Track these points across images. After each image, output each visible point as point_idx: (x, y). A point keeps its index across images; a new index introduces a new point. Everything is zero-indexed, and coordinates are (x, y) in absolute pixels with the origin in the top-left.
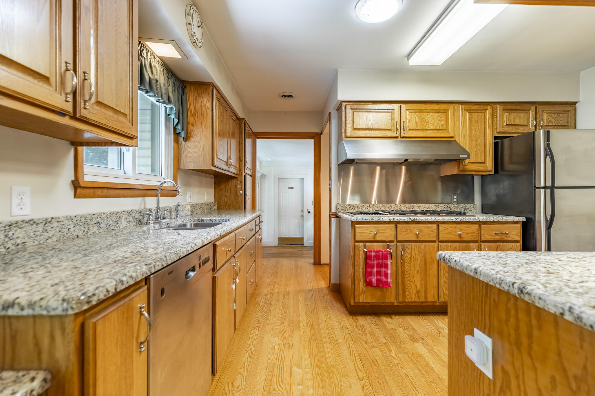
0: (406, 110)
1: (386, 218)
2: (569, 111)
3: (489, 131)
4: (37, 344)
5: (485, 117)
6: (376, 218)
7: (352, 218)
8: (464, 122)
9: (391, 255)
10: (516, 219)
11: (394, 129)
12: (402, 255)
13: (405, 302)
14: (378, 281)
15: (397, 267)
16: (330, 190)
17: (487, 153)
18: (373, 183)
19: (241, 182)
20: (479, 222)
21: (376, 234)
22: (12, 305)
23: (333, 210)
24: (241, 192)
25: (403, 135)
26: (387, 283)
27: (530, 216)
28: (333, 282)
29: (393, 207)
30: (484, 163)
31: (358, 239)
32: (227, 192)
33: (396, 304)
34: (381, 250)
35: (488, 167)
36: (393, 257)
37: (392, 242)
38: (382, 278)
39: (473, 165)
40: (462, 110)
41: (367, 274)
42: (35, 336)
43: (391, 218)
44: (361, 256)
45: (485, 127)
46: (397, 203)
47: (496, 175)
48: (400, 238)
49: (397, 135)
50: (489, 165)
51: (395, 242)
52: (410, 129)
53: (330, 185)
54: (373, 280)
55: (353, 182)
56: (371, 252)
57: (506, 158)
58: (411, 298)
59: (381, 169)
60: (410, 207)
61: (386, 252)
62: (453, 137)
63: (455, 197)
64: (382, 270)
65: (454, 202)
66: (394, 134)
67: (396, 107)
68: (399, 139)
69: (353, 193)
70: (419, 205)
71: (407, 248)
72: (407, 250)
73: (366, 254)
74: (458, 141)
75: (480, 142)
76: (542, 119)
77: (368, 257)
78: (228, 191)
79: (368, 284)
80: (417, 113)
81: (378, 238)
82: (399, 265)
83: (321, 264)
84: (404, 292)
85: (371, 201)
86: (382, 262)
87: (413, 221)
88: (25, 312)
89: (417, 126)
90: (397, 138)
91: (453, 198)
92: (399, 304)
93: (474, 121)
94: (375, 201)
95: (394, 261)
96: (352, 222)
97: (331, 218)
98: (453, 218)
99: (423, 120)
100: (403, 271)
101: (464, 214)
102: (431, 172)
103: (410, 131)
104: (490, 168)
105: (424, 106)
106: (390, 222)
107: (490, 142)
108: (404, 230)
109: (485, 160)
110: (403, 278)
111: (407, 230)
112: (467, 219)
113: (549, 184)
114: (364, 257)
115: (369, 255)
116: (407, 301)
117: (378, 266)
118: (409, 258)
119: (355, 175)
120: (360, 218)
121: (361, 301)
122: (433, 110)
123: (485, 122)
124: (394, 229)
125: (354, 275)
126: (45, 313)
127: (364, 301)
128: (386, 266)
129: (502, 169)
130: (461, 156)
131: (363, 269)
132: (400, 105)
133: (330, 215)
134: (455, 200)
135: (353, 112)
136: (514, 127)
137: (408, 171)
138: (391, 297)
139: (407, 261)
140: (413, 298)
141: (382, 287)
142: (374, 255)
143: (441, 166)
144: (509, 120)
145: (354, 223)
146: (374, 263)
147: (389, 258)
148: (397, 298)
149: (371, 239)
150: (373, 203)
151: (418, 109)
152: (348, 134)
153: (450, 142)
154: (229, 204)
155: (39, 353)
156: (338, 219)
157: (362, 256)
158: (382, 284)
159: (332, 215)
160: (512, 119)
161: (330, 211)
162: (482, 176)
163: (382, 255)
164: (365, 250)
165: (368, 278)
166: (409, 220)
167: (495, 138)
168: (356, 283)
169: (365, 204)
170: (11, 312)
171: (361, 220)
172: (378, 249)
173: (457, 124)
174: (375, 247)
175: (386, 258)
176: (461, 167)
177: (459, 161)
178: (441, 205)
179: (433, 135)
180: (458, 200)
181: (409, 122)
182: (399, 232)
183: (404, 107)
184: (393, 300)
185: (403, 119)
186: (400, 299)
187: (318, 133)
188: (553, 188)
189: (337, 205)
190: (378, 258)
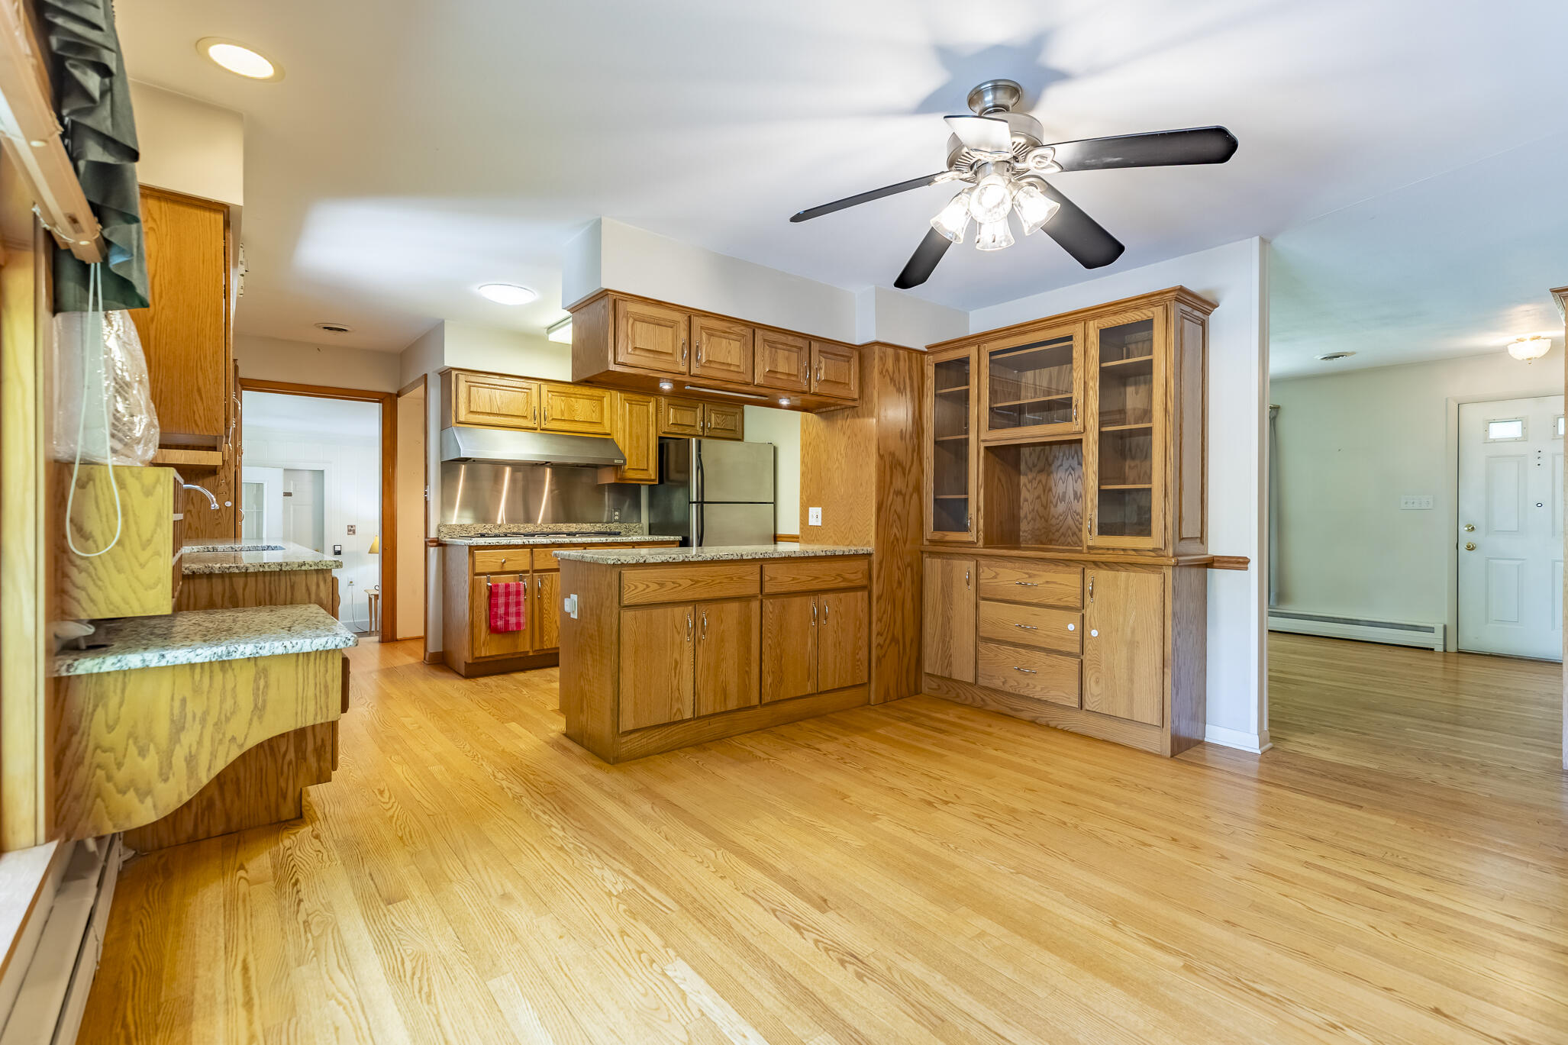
0: (548, 391)
1: (518, 541)
2: (736, 413)
3: (652, 430)
4: (308, 589)
5: (648, 411)
6: (504, 541)
7: (471, 542)
8: (624, 416)
9: (525, 590)
10: (672, 538)
11: (530, 416)
12: (539, 589)
13: (543, 649)
14: (507, 623)
15: (533, 604)
16: (426, 502)
17: (651, 458)
18: (500, 492)
19: (228, 484)
20: (633, 542)
21: (505, 562)
22: (304, 564)
23: (433, 535)
24: (229, 504)
25: (543, 426)
26: (518, 624)
27: (686, 535)
28: (431, 649)
29: (530, 528)
30: (647, 470)
31: (478, 570)
32: (193, 504)
33: (531, 654)
34: (512, 583)
35: (651, 475)
36: (528, 592)
37: (527, 572)
38: (513, 620)
39: (634, 471)
40: (621, 399)
41: (492, 616)
42: (307, 585)
43: (525, 540)
44: (483, 593)
45: (648, 425)
46: (539, 522)
47: (661, 486)
48: (537, 567)
49: (536, 426)
50: (652, 473)
51: (531, 572)
52: (553, 419)
53: (426, 493)
54: (500, 623)
55: (465, 489)
56: (497, 586)
57: (672, 466)
58: (552, 643)
59: (513, 472)
60: (555, 528)
61: (518, 585)
62: (609, 434)
63: (617, 513)
64: (513, 609)
65: (616, 521)
66: (531, 425)
67: (534, 386)
68: (539, 431)
69: (465, 505)
70: (568, 524)
71: (547, 579)
72: (546, 581)
73: (490, 589)
74: (615, 440)
75: (643, 442)
76: (710, 421)
77: (493, 593)
78: (195, 501)
79: (493, 629)
80: (563, 398)
81: (507, 568)
82: (536, 601)
83: (397, 640)
84: (542, 637)
85: (496, 520)
86: (512, 599)
87: (553, 544)
88: (313, 568)
89: (563, 415)
90: (536, 429)
91: (615, 515)
92: (535, 654)
93: (635, 415)
94: (502, 520)
95: (528, 597)
96: (470, 547)
97: (429, 548)
98: (603, 539)
99: (571, 409)
100: (541, 610)
101: (618, 534)
102: (586, 479)
103: (553, 421)
104: (653, 477)
105: (572, 390)
106: (524, 546)
107: (653, 444)
108: (543, 555)
109: (648, 466)
110: (541, 618)
111: (546, 555)
112: (619, 539)
113: (700, 500)
114: (487, 594)
115: (494, 590)
116: (545, 647)
117: (507, 605)
118: (549, 591)
119: (467, 479)
120: (482, 541)
121: (483, 655)
122: (584, 395)
123: (648, 418)
124: (529, 555)
125: (473, 621)
126: (325, 568)
127: (488, 654)
128: (518, 604)
129: (668, 478)
130: (616, 461)
131: (486, 610)
132: (539, 383)
133: (426, 543)
134: (617, 518)
135: (470, 386)
136: (679, 426)
137: (553, 474)
138: (525, 645)
139: (546, 597)
140: (554, 642)
141: (513, 631)
142: (501, 590)
143: (599, 471)
144: (675, 418)
145: (472, 549)
146: (501, 600)
147: (522, 592)
148: (532, 646)
149: (498, 570)
150: (499, 522)
151: (564, 393)
152: (462, 418)
153: (606, 440)
154: (197, 528)
155: (309, 594)
156: (441, 548)
157: (485, 592)
158: (513, 627)
159: (431, 542)
160: (678, 416)
161: (426, 537)
162: (650, 486)
163: (513, 589)
164: (489, 584)
165: (493, 621)
166: (549, 542)
167: (660, 438)
168: (476, 630)
169: (487, 523)
170: (303, 568)
171: (484, 544)
172: (507, 582)
173: (615, 417)
174: (503, 580)
175: (518, 593)
176: (619, 473)
177: (617, 468)
178: (598, 525)
179: (584, 430)
180: (620, 518)
181: (552, 408)
182: (535, 558)
183: (545, 388)
184: (527, 648)
185: (544, 404)
186: (537, 647)
187: (390, 394)
188: (701, 503)
189: (439, 526)
190: (507, 594)
